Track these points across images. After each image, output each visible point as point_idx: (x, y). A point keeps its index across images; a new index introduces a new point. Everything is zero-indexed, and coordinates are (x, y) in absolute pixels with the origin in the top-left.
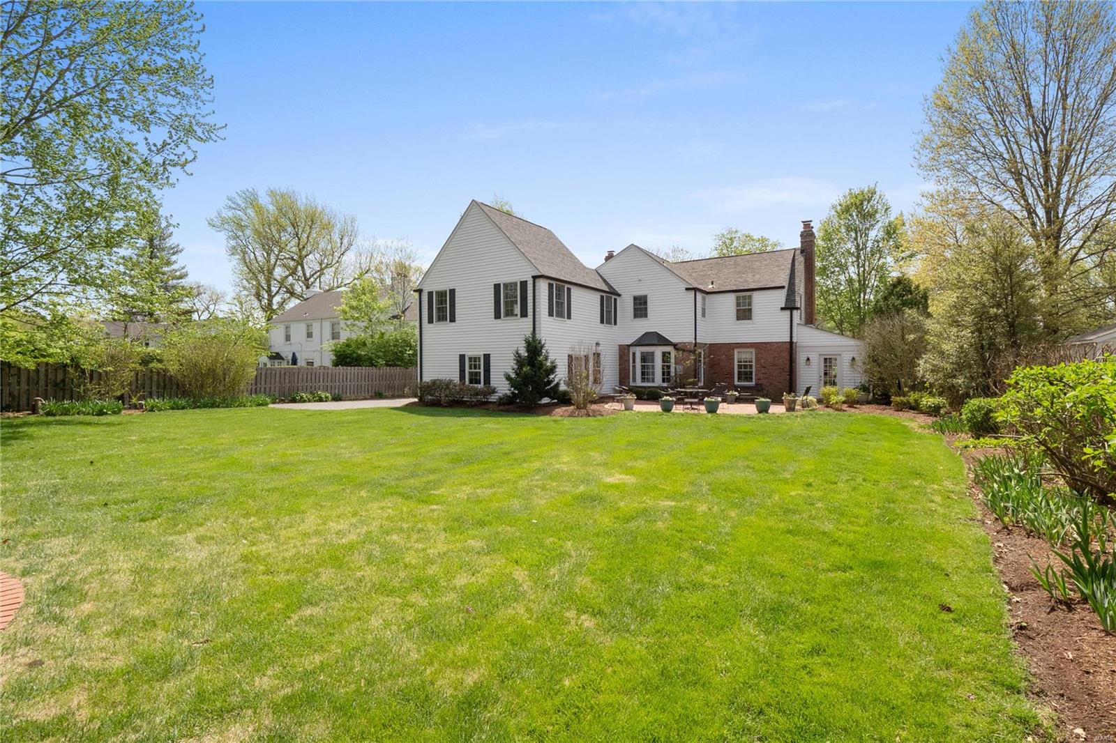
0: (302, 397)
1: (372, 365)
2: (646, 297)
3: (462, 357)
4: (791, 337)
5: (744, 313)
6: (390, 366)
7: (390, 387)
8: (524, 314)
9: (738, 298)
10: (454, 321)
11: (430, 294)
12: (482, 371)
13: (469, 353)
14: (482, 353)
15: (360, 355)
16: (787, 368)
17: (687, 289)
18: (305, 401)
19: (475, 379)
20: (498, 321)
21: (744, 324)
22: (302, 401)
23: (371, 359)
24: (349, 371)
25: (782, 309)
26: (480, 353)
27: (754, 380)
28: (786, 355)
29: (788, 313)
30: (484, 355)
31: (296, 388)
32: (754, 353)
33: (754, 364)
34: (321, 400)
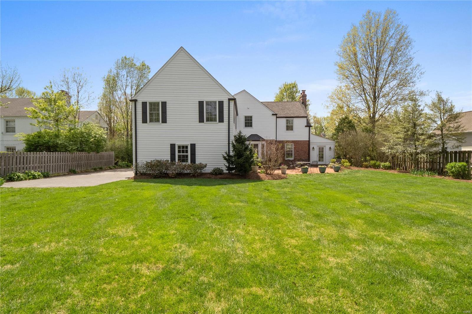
0: (19, 177)
1: (66, 151)
2: (251, 117)
3: (173, 146)
4: (309, 138)
5: (289, 128)
6: (79, 151)
7: (78, 166)
8: (221, 120)
9: (287, 120)
10: (166, 122)
11: (144, 104)
12: (189, 154)
13: (178, 143)
14: (189, 143)
15: (57, 143)
16: (307, 152)
17: (273, 114)
18: (22, 180)
19: (183, 159)
20: (202, 124)
21: (290, 132)
22: (19, 179)
23: (65, 146)
24: (52, 156)
25: (306, 126)
26: (188, 143)
27: (293, 157)
28: (307, 146)
29: (308, 128)
30: (191, 144)
31: (10, 169)
32: (293, 145)
33: (293, 150)
34: (34, 178)
